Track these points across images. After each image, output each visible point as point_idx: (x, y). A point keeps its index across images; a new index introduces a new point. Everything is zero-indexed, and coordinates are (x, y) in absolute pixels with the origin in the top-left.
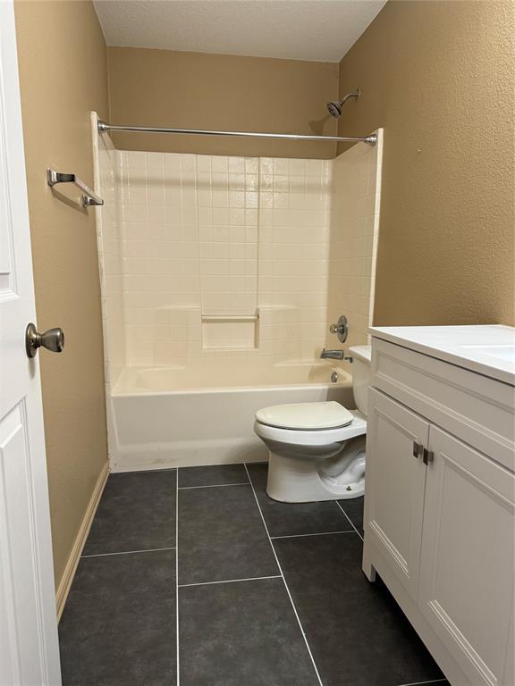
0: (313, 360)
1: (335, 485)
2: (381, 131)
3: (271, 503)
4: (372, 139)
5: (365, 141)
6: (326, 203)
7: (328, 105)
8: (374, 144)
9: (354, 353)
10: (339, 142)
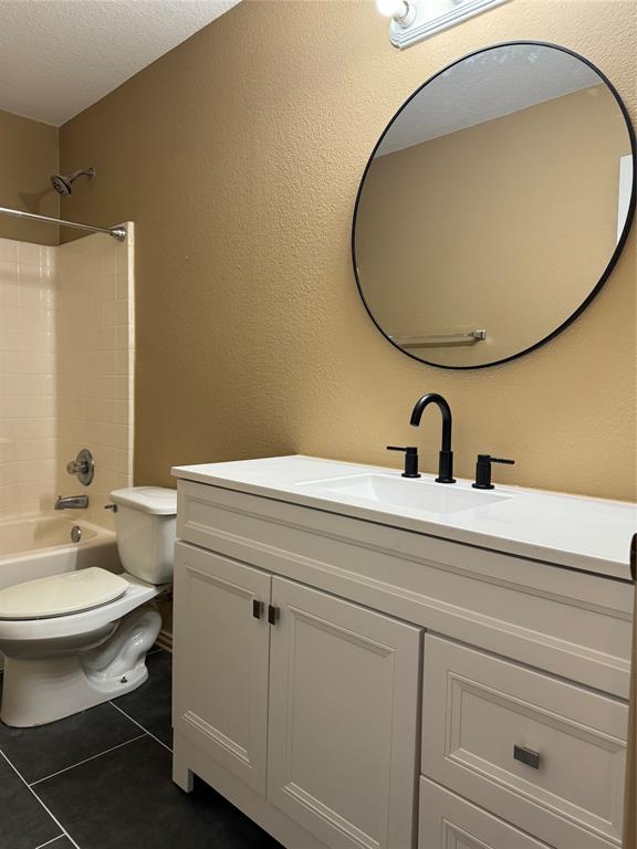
0: (37, 512)
1: (104, 680)
2: (131, 225)
3: (13, 734)
4: (120, 232)
5: (112, 234)
6: (49, 301)
7: (52, 178)
8: (122, 239)
9: (120, 499)
10: (63, 227)
